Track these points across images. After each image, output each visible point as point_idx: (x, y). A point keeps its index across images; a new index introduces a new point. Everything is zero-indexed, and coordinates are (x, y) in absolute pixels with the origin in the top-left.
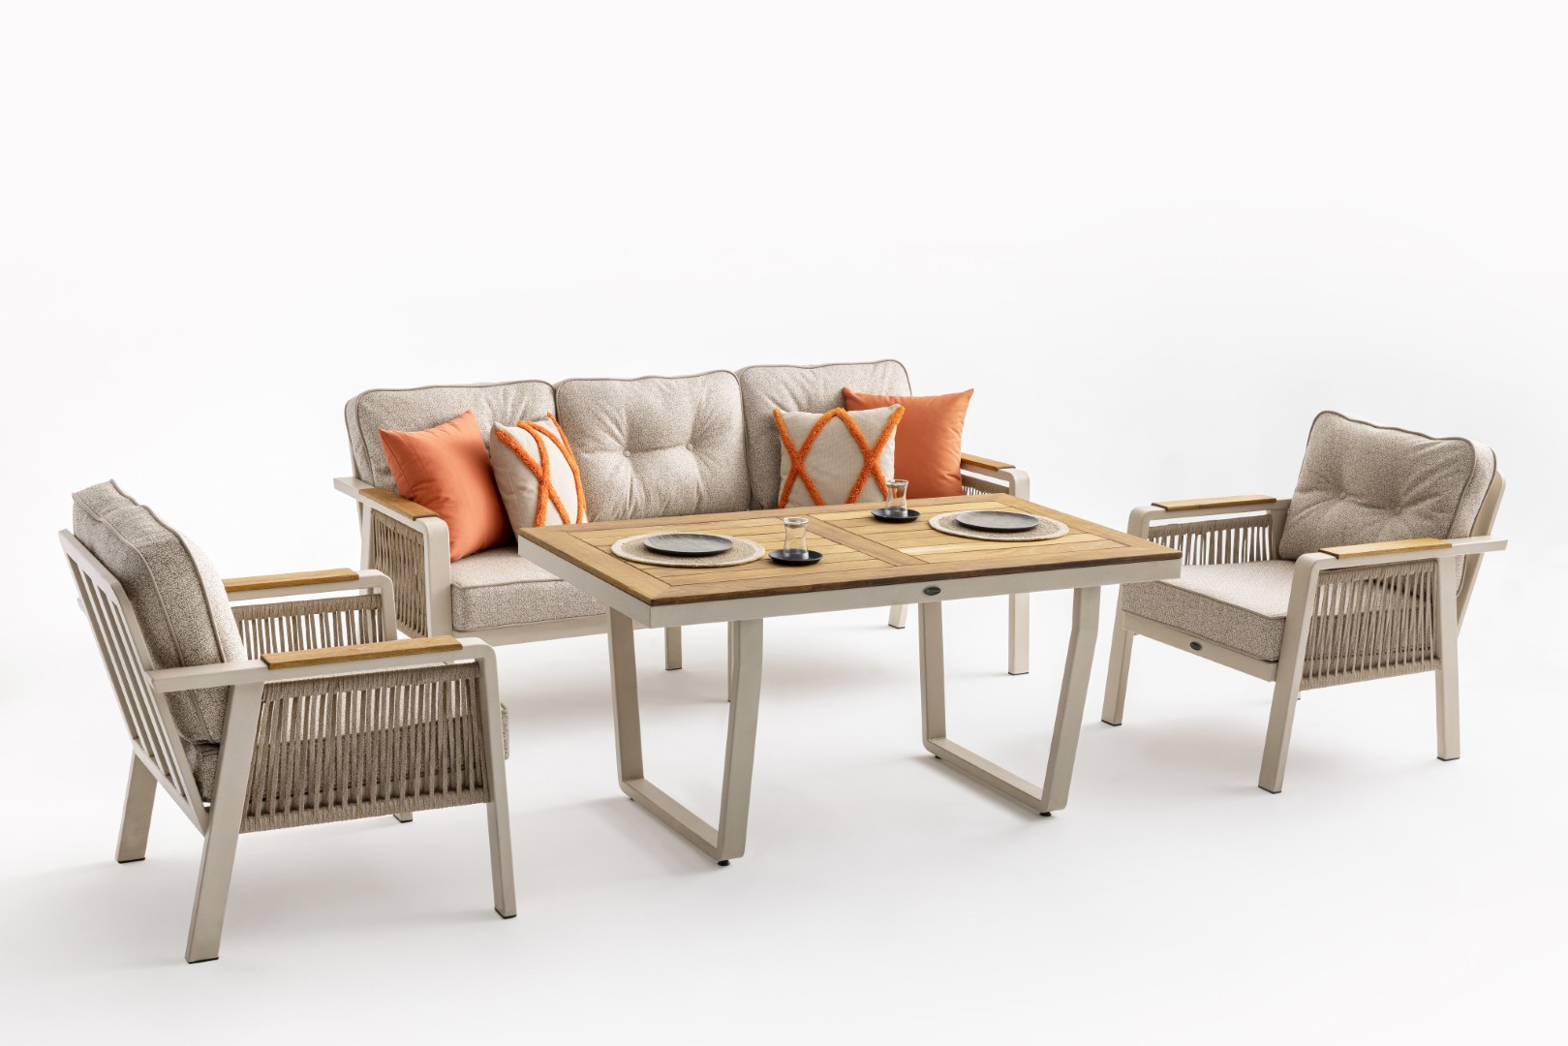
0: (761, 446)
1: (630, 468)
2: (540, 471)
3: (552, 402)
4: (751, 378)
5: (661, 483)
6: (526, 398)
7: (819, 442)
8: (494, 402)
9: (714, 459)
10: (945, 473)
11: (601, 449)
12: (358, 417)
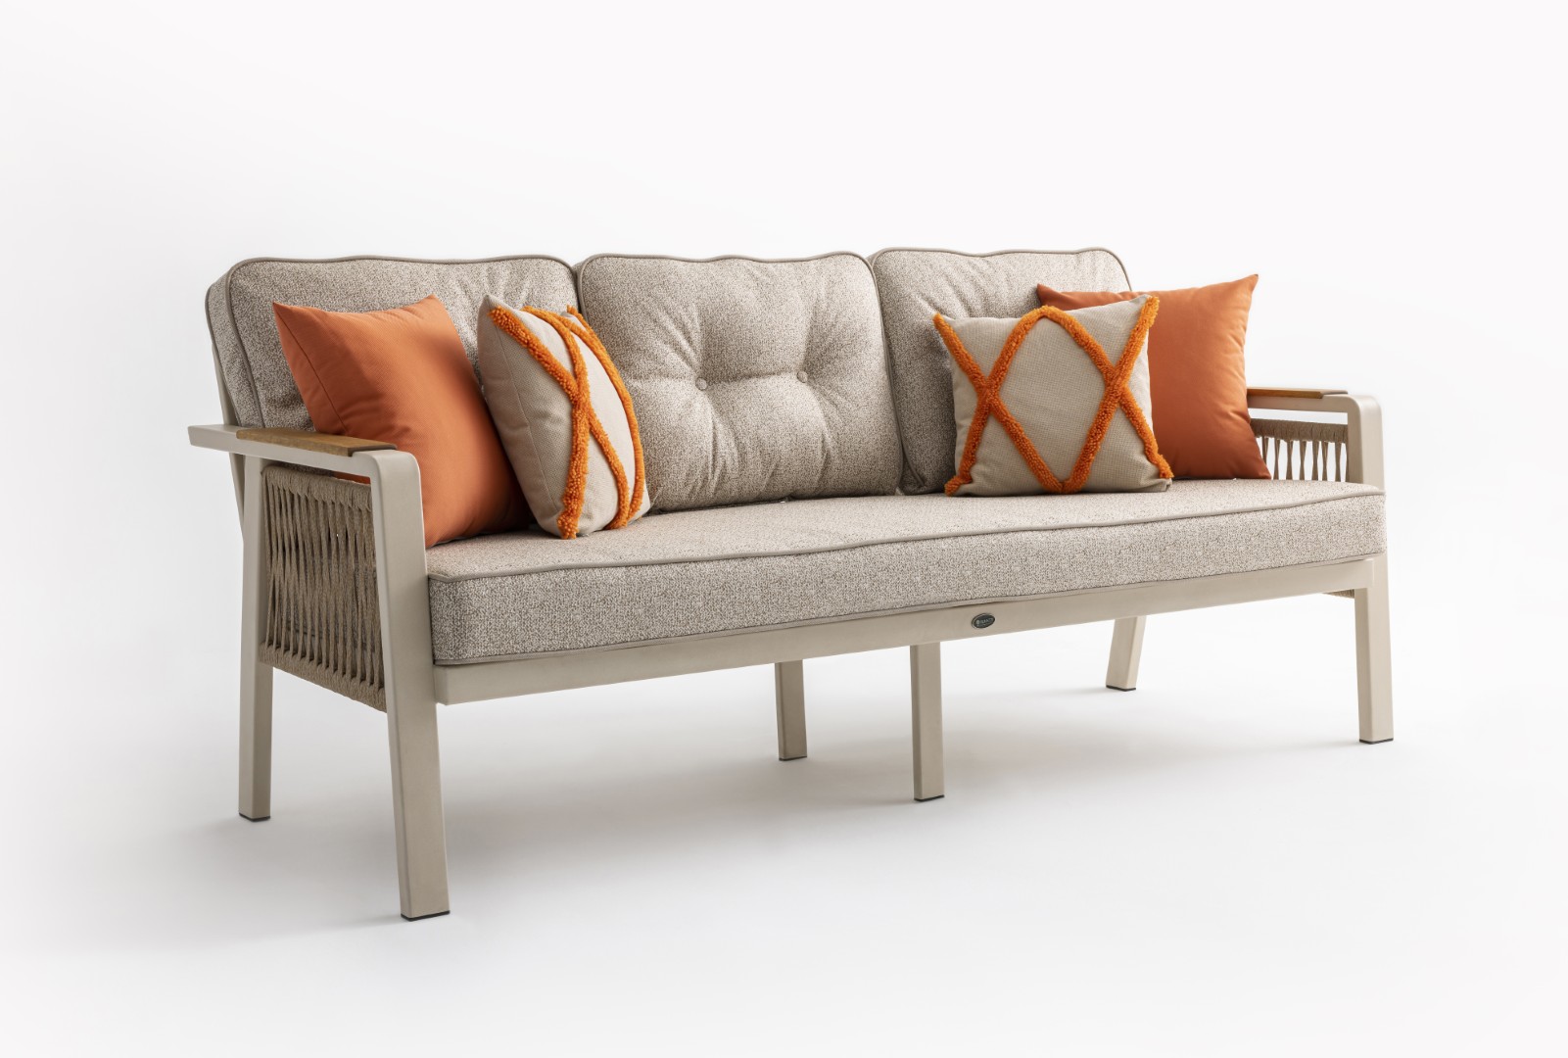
0: (916, 379)
1: (709, 407)
2: (573, 383)
3: (571, 293)
4: (892, 266)
5: (765, 433)
6: (527, 284)
7: (1022, 360)
8: (474, 287)
9: (845, 395)
10: (1229, 409)
11: (661, 374)
12: (231, 308)
